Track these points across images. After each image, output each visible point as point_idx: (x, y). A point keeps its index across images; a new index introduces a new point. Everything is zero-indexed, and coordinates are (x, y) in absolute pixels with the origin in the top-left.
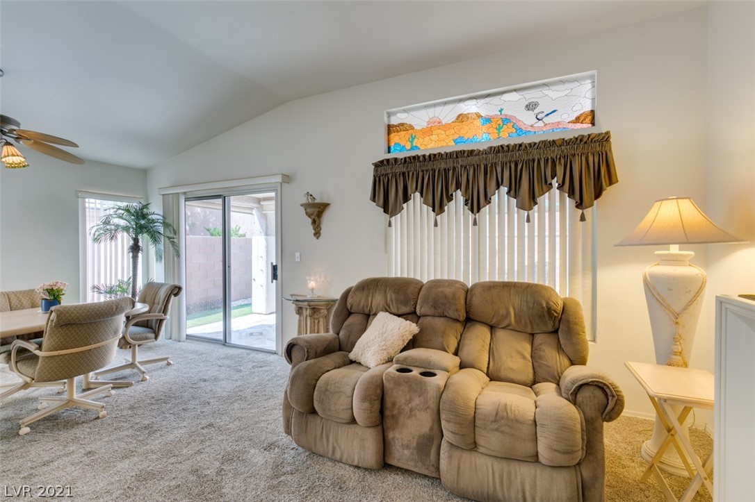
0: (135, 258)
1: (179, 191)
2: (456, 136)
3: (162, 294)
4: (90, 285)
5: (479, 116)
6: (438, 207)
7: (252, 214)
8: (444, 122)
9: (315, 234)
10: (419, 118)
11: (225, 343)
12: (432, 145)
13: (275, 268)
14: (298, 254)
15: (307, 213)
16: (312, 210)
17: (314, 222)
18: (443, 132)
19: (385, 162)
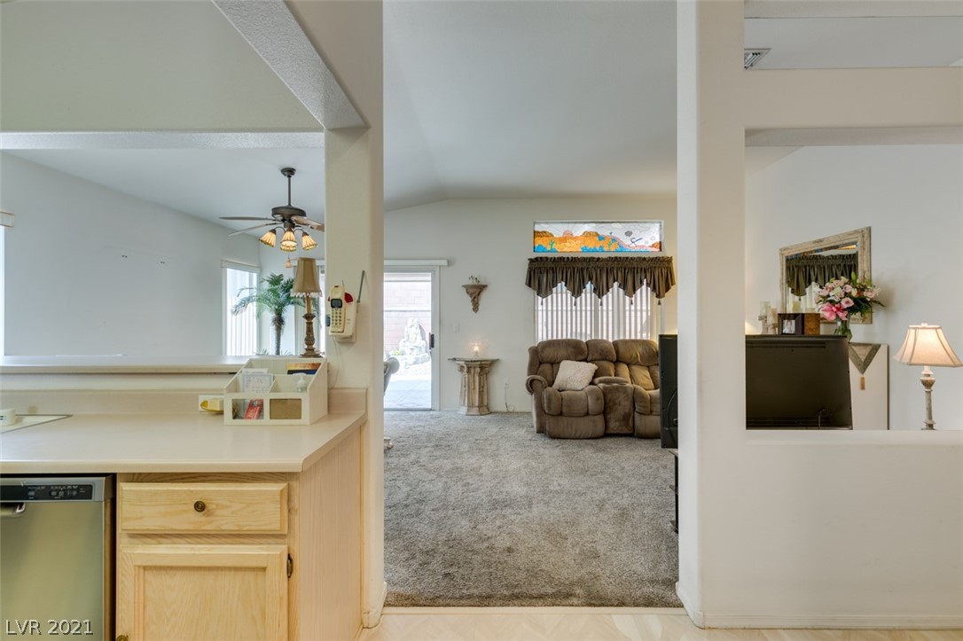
0: (278, 330)
2: (583, 246)
5: (597, 235)
8: (575, 235)
9: (474, 309)
12: (566, 249)
13: (432, 337)
14: (455, 325)
15: (468, 293)
16: (475, 290)
17: (473, 300)
18: (574, 242)
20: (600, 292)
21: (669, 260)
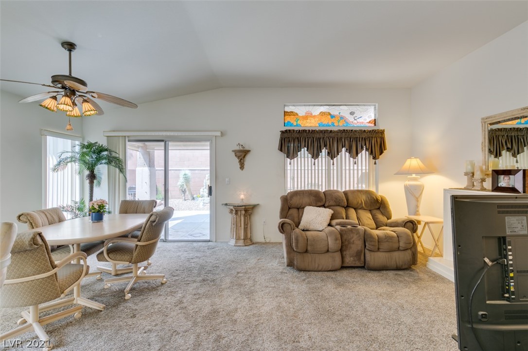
0: (92, 183)
2: (319, 122)
5: (330, 114)
8: (313, 114)
9: (240, 168)
10: (301, 111)
12: (308, 125)
13: (210, 188)
14: (227, 179)
15: (236, 156)
16: (241, 154)
17: (240, 161)
18: (313, 119)
20: (332, 155)
21: (382, 132)
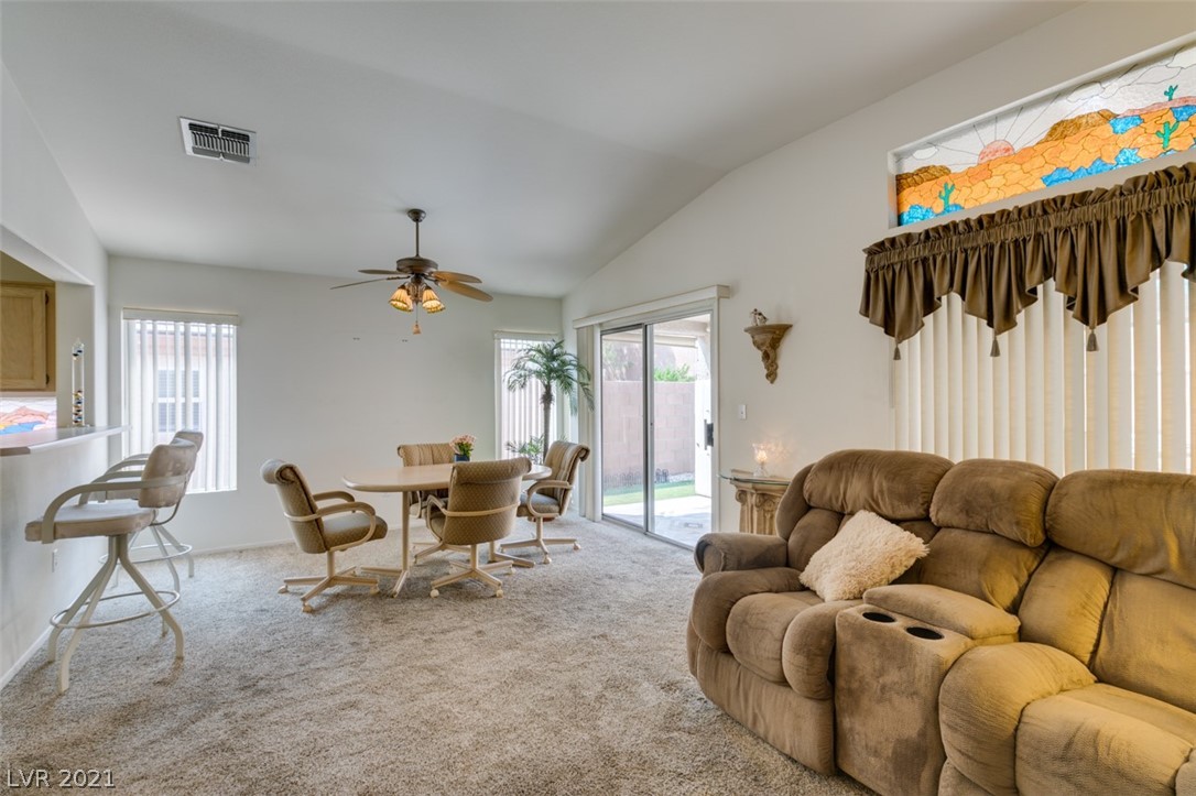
0: (547, 409)
1: (593, 323)
2: (1048, 170)
3: (569, 455)
4: (504, 441)
5: (1108, 116)
6: (1001, 317)
7: (693, 347)
8: (1017, 148)
9: (768, 376)
10: (959, 152)
11: (646, 531)
12: (990, 197)
15: (754, 343)
17: (766, 356)
18: (1017, 167)
19: (887, 245)
